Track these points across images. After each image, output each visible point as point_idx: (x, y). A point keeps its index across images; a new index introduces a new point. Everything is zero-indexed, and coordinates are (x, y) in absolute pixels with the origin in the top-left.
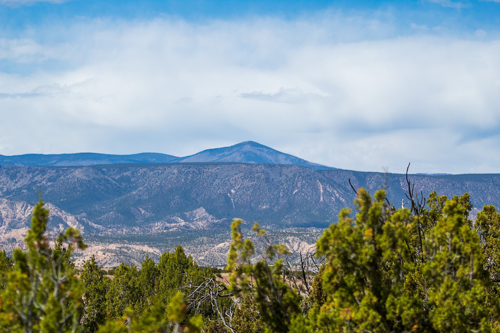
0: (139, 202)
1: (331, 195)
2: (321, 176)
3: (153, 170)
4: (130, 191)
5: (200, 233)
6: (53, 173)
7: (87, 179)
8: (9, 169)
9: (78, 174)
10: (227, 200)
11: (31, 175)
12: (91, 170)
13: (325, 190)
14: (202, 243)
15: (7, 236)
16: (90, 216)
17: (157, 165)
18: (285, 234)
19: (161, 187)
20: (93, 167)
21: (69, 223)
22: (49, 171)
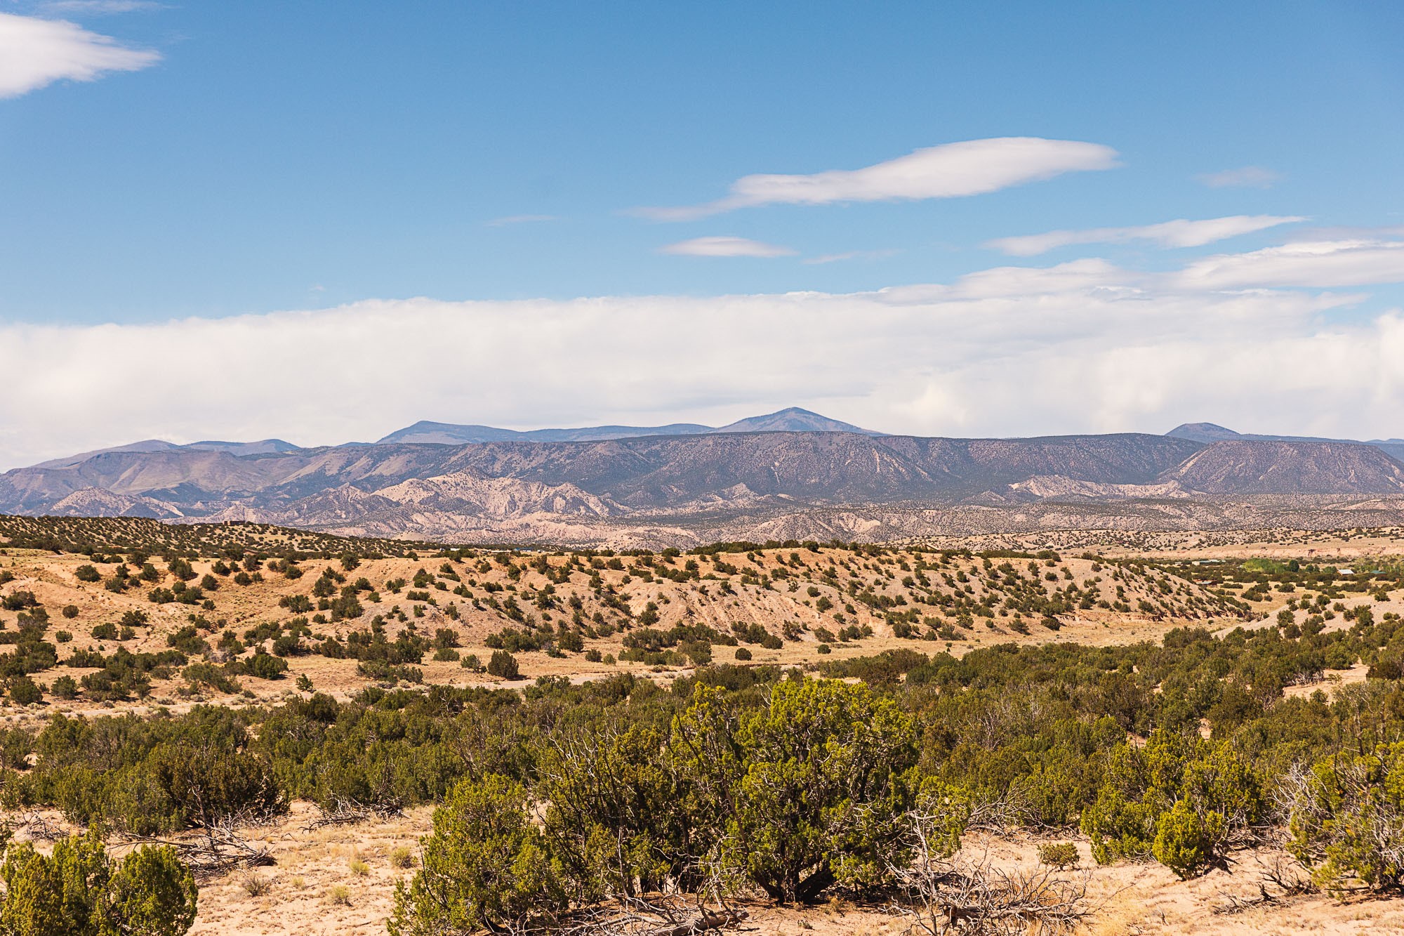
0: (670, 479)
1: (889, 464)
2: (876, 443)
3: (685, 442)
4: (660, 467)
5: (743, 512)
6: (572, 449)
7: (611, 454)
8: (522, 446)
9: (600, 449)
10: (771, 474)
11: (547, 452)
12: (615, 444)
13: (882, 459)
14: (743, 523)
15: (520, 521)
16: (615, 496)
17: (690, 437)
18: (838, 510)
19: (695, 461)
20: (618, 441)
21: (591, 505)
22: (567, 447)
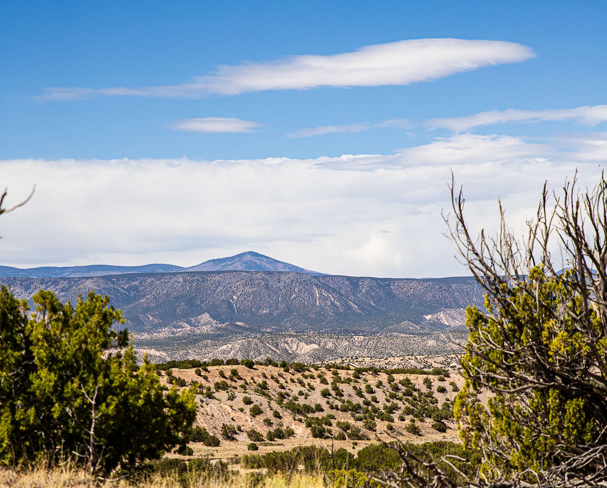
0: (147, 310)
1: (327, 299)
2: (316, 282)
3: (159, 279)
4: (139, 299)
5: (206, 336)
6: (65, 284)
7: (98, 289)
8: (23, 281)
9: (89, 284)
10: (230, 306)
12: (101, 280)
13: (321, 294)
14: (206, 346)
17: (163, 274)
18: (284, 336)
19: (167, 295)
20: (103, 277)
22: (61, 282)
